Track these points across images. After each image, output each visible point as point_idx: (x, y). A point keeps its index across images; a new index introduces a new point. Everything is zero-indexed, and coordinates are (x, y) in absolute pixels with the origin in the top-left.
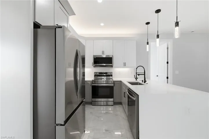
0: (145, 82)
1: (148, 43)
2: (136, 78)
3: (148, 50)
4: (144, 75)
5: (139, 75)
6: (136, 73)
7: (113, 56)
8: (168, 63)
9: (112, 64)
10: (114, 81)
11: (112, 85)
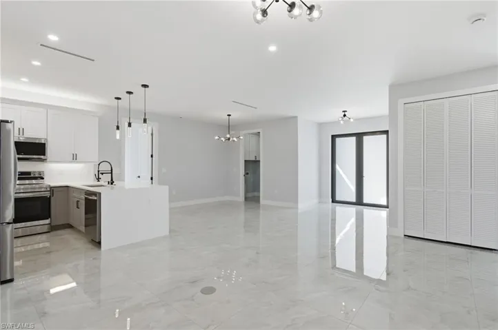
0: (112, 184)
1: (118, 128)
2: (98, 179)
3: (118, 137)
4: (112, 173)
5: (102, 174)
6: (99, 171)
7: (46, 139)
8: (152, 156)
9: (44, 155)
10: (51, 188)
11: (47, 194)
